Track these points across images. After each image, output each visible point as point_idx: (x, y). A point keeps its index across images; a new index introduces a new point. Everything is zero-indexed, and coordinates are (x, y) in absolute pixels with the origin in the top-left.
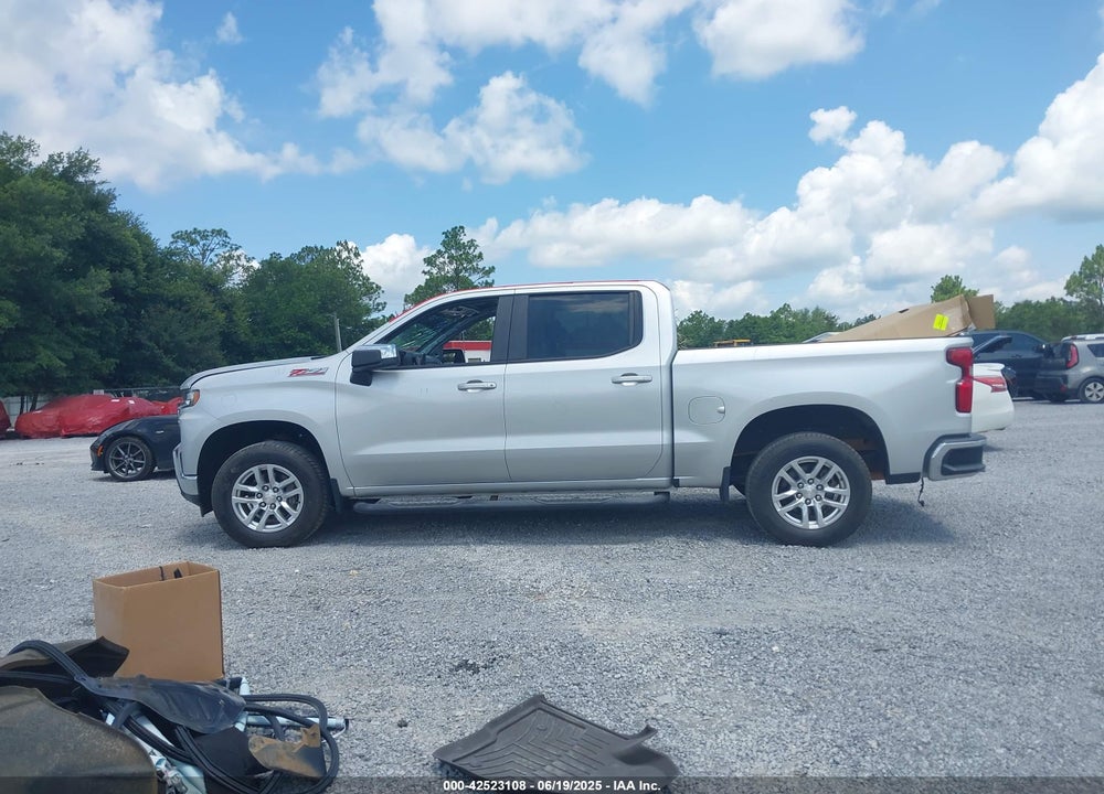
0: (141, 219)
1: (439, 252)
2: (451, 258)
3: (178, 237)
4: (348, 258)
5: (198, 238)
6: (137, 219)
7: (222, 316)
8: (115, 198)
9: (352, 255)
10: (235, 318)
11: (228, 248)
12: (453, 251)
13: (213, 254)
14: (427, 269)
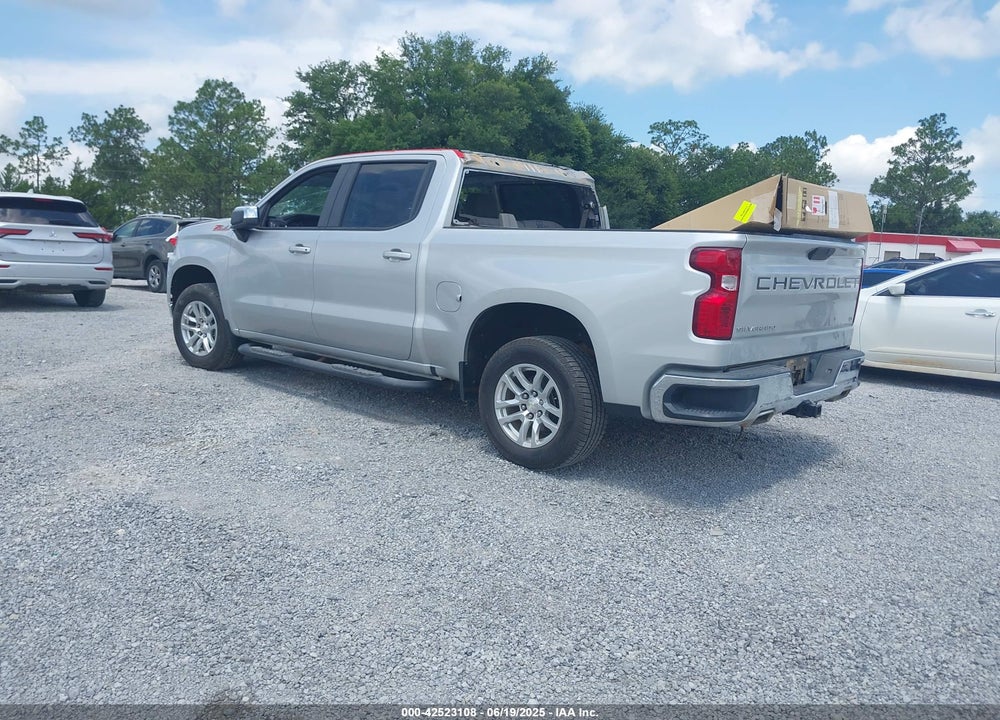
0: (602, 112)
1: (911, 141)
2: (924, 147)
3: (654, 128)
4: (813, 147)
5: (672, 129)
6: (599, 111)
7: (651, 197)
8: (570, 93)
9: (819, 145)
10: (665, 199)
11: (697, 138)
12: (927, 140)
13: (684, 142)
14: (893, 158)
